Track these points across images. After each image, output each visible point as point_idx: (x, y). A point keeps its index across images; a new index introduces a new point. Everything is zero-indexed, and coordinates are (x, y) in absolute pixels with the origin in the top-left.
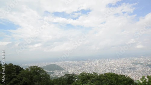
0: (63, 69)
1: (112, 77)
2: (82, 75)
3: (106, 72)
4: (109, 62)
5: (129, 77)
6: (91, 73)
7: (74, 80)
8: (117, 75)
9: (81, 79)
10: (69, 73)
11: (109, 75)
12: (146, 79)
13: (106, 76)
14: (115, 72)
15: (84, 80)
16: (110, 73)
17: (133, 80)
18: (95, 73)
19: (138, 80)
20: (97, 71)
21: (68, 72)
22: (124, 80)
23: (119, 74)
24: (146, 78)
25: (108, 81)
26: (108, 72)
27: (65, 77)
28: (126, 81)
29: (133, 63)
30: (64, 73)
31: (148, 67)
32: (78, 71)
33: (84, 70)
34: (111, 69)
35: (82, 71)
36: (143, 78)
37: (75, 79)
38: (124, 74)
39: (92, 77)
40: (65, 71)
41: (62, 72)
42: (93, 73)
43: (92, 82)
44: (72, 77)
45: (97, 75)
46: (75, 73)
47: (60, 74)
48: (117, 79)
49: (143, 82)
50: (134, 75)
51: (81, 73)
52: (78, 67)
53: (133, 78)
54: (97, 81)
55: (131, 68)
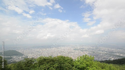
0: (23, 54)
1: (62, 58)
4: (61, 48)
5: (71, 58)
6: (47, 56)
7: (32, 63)
9: (39, 62)
10: (29, 58)
12: (79, 59)
13: (58, 58)
15: (41, 62)
19: (76, 59)
20: (52, 55)
21: (27, 57)
23: (66, 56)
25: (59, 61)
27: (25, 61)
28: (69, 61)
29: (74, 49)
30: (24, 58)
31: (81, 51)
32: (36, 55)
33: (42, 55)
35: (40, 56)
37: (34, 62)
38: (68, 56)
39: (48, 59)
40: (25, 56)
41: (22, 57)
43: (48, 63)
44: (31, 61)
45: (52, 58)
46: (34, 57)
47: (19, 58)
48: (64, 60)
50: (74, 57)
51: (39, 57)
52: (37, 52)
53: (73, 58)
54: (51, 62)
55: (72, 52)
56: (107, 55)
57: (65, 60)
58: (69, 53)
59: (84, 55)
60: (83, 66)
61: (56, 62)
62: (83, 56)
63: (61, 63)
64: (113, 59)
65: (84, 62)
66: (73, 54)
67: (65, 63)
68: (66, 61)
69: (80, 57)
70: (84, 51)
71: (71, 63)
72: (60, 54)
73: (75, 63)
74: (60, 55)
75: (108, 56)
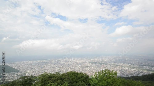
0: (19, 71)
1: (73, 75)
2: (43, 76)
3: (69, 71)
5: (86, 74)
6: (53, 73)
7: (32, 82)
8: (77, 73)
9: (42, 80)
10: (27, 75)
11: (70, 73)
12: (97, 75)
13: (68, 75)
14: (76, 70)
15: (44, 81)
16: (71, 72)
17: (89, 76)
18: (58, 73)
19: (92, 76)
20: (59, 70)
21: (25, 74)
22: (82, 77)
23: (79, 72)
24: (97, 73)
25: (69, 79)
26: (70, 70)
27: (21, 80)
28: (83, 78)
30: (20, 75)
31: (99, 65)
32: (38, 72)
33: (46, 71)
34: (73, 68)
35: (44, 72)
36: (96, 73)
37: (34, 81)
38: (82, 72)
39: (54, 77)
40: (21, 72)
41: (17, 75)
42: (56, 72)
43: (54, 82)
44: (30, 79)
45: (60, 74)
46: (35, 74)
47: (13, 77)
49: (95, 77)
50: (90, 72)
51: (42, 73)
52: (39, 68)
53: (89, 74)
54: (59, 81)
55: (88, 66)
56: (134, 70)
57: (78, 77)
58: (83, 67)
59: (104, 70)
60: (103, 84)
61: (66, 81)
62: (103, 71)
63: (73, 81)
64: (142, 74)
65: (104, 80)
66: (88, 69)
67: (78, 81)
68: (79, 78)
69: (99, 73)
70: (103, 64)
71: (86, 80)
72: (71, 69)
73: (92, 81)
74: (71, 71)
75: (135, 71)
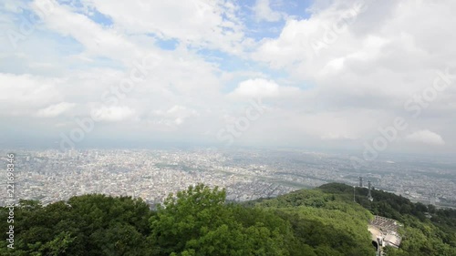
1: (95, 205)
3: (78, 194)
4: (95, 161)
5: (140, 199)
8: (110, 199)
11: (84, 201)
12: (174, 200)
13: (74, 207)
14: (107, 191)
16: (89, 196)
17: (148, 206)
18: (31, 202)
19: (159, 204)
20: (39, 194)
22: (127, 209)
23: (116, 195)
24: (175, 196)
25: (77, 221)
26: (83, 191)
28: (130, 212)
29: (157, 165)
31: (184, 173)
34: (97, 182)
36: (171, 195)
38: (129, 194)
42: (21, 201)
45: (38, 207)
48: (108, 211)
49: (167, 208)
50: (153, 194)
53: (150, 200)
54: (33, 230)
55: (149, 178)
56: (264, 183)
57: (111, 212)
58: (134, 180)
59: (194, 186)
60: (188, 225)
61: (65, 228)
62: (191, 188)
63: (91, 226)
64: (278, 191)
65: (190, 213)
66: (150, 183)
67: (110, 223)
68: (116, 214)
69: (179, 195)
70: (195, 169)
71: (139, 219)
72: (88, 185)
73: (158, 218)
74: (89, 192)
75: (265, 185)
